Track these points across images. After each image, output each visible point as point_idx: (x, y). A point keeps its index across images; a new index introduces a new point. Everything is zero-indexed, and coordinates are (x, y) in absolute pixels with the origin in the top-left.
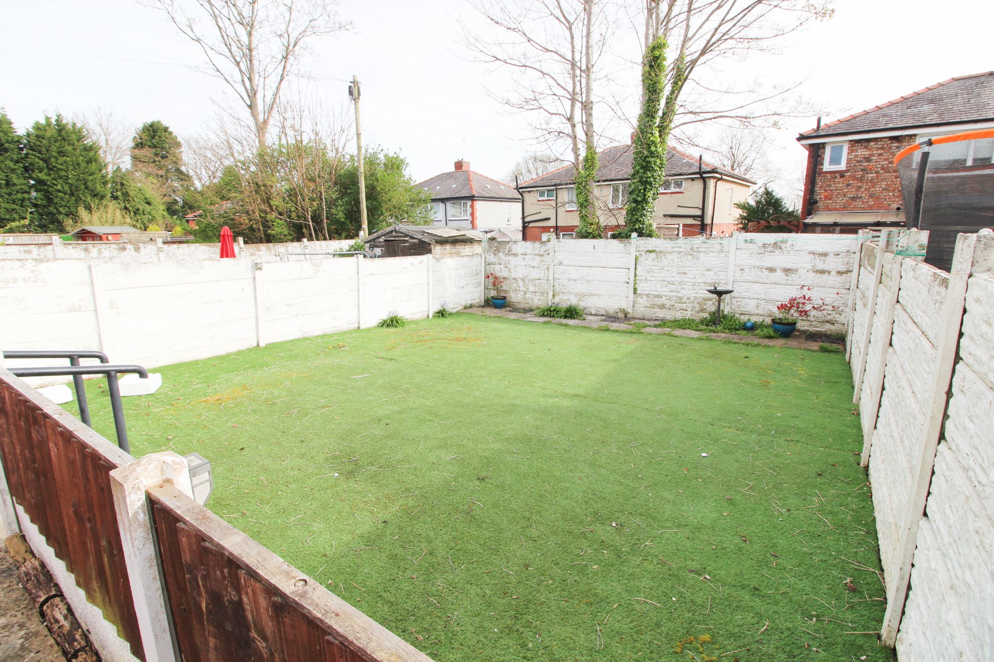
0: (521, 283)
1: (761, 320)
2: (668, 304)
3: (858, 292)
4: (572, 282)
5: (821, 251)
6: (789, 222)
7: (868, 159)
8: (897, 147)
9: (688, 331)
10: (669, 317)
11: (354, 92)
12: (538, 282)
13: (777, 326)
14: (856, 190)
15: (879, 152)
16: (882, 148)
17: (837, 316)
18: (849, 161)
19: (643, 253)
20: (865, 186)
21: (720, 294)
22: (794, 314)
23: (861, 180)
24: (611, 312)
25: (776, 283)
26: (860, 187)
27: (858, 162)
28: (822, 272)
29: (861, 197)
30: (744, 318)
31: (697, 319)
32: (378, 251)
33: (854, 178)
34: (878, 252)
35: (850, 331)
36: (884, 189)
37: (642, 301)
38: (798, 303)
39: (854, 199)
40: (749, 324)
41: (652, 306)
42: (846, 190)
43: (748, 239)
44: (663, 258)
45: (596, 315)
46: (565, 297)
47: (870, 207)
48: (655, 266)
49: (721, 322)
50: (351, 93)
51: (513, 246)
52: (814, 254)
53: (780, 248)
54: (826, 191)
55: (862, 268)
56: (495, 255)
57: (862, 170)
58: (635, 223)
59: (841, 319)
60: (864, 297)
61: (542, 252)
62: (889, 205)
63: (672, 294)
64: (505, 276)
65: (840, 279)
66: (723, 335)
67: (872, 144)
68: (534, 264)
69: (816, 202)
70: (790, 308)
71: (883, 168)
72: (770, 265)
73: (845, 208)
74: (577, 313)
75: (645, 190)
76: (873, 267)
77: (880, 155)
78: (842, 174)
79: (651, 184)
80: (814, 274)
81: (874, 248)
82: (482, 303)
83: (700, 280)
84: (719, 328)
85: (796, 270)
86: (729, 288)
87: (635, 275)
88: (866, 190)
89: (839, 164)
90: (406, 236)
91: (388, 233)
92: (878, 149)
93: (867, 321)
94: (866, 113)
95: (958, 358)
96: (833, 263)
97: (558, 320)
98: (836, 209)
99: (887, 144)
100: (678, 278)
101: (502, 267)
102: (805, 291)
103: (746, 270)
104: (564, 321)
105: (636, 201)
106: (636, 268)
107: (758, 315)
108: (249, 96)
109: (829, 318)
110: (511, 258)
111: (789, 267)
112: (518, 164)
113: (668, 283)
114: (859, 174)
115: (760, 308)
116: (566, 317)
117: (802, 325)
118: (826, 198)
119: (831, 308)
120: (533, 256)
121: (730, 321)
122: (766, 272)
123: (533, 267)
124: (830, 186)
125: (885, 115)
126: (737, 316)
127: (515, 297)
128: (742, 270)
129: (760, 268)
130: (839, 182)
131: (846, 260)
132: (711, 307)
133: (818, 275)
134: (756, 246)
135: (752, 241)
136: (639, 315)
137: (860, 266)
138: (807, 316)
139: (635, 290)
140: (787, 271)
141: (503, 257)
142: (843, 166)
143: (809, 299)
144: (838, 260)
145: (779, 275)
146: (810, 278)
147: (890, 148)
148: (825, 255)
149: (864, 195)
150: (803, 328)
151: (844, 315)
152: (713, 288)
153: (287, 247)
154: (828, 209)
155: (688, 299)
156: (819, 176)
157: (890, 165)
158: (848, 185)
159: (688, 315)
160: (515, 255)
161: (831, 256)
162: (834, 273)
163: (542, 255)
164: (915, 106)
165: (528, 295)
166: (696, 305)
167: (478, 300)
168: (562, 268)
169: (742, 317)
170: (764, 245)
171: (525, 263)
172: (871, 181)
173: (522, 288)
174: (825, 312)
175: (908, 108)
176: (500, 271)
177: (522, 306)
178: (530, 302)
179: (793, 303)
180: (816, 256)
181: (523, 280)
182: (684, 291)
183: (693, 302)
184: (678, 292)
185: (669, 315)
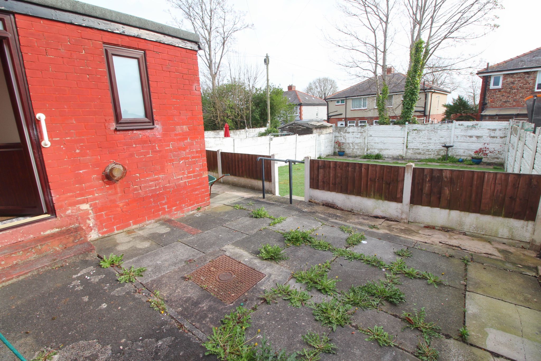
0: (351, 145)
1: (466, 158)
2: (422, 152)
3: (510, 144)
4: (376, 144)
5: (493, 128)
6: (472, 114)
7: (513, 83)
8: (528, 77)
9: (434, 163)
10: (422, 158)
11: (266, 61)
12: (359, 144)
13: (474, 160)
14: (507, 98)
15: (518, 79)
16: (520, 78)
17: (500, 155)
18: (503, 84)
19: (411, 131)
20: (511, 96)
21: (448, 147)
22: (481, 155)
23: (509, 93)
24: (395, 156)
25: (473, 142)
26: (509, 96)
27: (508, 84)
28: (493, 137)
29: (509, 101)
30: (458, 157)
31: (436, 159)
32: (285, 132)
33: (506, 92)
34: (519, 128)
35: (506, 160)
36: (521, 97)
37: (410, 151)
38: (483, 150)
39: (506, 102)
40: (460, 160)
41: (415, 153)
42: (501, 98)
43: (460, 124)
44: (420, 133)
45: (388, 158)
46: (373, 151)
47: (514, 106)
48: (417, 136)
49: (448, 159)
50: (265, 61)
51: (348, 129)
52: (490, 129)
53: (475, 128)
54: (491, 98)
55: (512, 135)
56: (338, 133)
57: (510, 88)
58: (406, 118)
59: (502, 157)
60: (513, 146)
61: (362, 131)
62: (524, 105)
63: (424, 148)
64: (343, 142)
65: (501, 140)
66: (450, 164)
67: (515, 75)
68: (358, 136)
69: (486, 104)
70: (480, 152)
71: (520, 87)
72: (470, 135)
73: (501, 106)
74: (380, 157)
75: (412, 103)
76: (517, 135)
77: (519, 81)
78: (499, 90)
79: (415, 101)
80: (490, 138)
81: (517, 128)
82: (333, 154)
83: (438, 142)
84: (448, 161)
85: (482, 137)
86: (452, 145)
87: (407, 140)
88: (512, 98)
89: (498, 85)
90: (300, 125)
91: (291, 124)
92: (518, 78)
93: (514, 154)
94: (512, 60)
95: (536, 152)
96: (498, 134)
97: (372, 160)
98: (496, 107)
99: (523, 76)
100: (427, 141)
101: (342, 138)
102: (486, 145)
103: (459, 137)
104: (376, 160)
105: (407, 108)
106: (407, 137)
107: (464, 156)
108: (208, 62)
109: (496, 156)
110: (347, 134)
111: (479, 135)
112: (310, 84)
113: (423, 143)
114: (508, 90)
115: (465, 153)
116: (376, 159)
117: (484, 160)
118: (491, 102)
119: (498, 152)
120: (357, 133)
121: (452, 159)
122: (468, 138)
123: (357, 138)
124: (493, 96)
125: (522, 61)
126: (455, 157)
127: (347, 151)
128: (457, 137)
129: (466, 136)
130: (498, 94)
131: (504, 132)
132: (443, 153)
133: (492, 138)
134: (463, 127)
135: (462, 125)
136: (409, 157)
137: (511, 134)
138: (487, 155)
139: (407, 146)
140: (478, 137)
141: (343, 134)
142: (500, 86)
143: (488, 148)
144: (501, 132)
145: (474, 139)
146: (488, 140)
147: (524, 77)
148: (495, 130)
149: (511, 100)
150: (484, 161)
151: (503, 155)
152: (444, 145)
153: (240, 132)
154: (492, 107)
155: (432, 150)
156: (488, 91)
157: (524, 86)
158: (503, 95)
159: (432, 157)
160: (349, 133)
161: (498, 130)
162: (499, 138)
163: (362, 133)
164: (537, 56)
165: (354, 150)
166: (435, 152)
167: (331, 153)
168: (372, 138)
169: (457, 157)
170: (468, 126)
171: (353, 136)
172: (514, 93)
173: (351, 147)
174: (495, 154)
175: (534, 57)
176: (341, 140)
177: (351, 155)
178: (355, 153)
179: (481, 150)
180: (491, 131)
181: (352, 144)
182: (430, 147)
183: (434, 151)
184: (427, 147)
185: (423, 157)
